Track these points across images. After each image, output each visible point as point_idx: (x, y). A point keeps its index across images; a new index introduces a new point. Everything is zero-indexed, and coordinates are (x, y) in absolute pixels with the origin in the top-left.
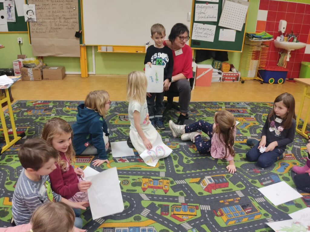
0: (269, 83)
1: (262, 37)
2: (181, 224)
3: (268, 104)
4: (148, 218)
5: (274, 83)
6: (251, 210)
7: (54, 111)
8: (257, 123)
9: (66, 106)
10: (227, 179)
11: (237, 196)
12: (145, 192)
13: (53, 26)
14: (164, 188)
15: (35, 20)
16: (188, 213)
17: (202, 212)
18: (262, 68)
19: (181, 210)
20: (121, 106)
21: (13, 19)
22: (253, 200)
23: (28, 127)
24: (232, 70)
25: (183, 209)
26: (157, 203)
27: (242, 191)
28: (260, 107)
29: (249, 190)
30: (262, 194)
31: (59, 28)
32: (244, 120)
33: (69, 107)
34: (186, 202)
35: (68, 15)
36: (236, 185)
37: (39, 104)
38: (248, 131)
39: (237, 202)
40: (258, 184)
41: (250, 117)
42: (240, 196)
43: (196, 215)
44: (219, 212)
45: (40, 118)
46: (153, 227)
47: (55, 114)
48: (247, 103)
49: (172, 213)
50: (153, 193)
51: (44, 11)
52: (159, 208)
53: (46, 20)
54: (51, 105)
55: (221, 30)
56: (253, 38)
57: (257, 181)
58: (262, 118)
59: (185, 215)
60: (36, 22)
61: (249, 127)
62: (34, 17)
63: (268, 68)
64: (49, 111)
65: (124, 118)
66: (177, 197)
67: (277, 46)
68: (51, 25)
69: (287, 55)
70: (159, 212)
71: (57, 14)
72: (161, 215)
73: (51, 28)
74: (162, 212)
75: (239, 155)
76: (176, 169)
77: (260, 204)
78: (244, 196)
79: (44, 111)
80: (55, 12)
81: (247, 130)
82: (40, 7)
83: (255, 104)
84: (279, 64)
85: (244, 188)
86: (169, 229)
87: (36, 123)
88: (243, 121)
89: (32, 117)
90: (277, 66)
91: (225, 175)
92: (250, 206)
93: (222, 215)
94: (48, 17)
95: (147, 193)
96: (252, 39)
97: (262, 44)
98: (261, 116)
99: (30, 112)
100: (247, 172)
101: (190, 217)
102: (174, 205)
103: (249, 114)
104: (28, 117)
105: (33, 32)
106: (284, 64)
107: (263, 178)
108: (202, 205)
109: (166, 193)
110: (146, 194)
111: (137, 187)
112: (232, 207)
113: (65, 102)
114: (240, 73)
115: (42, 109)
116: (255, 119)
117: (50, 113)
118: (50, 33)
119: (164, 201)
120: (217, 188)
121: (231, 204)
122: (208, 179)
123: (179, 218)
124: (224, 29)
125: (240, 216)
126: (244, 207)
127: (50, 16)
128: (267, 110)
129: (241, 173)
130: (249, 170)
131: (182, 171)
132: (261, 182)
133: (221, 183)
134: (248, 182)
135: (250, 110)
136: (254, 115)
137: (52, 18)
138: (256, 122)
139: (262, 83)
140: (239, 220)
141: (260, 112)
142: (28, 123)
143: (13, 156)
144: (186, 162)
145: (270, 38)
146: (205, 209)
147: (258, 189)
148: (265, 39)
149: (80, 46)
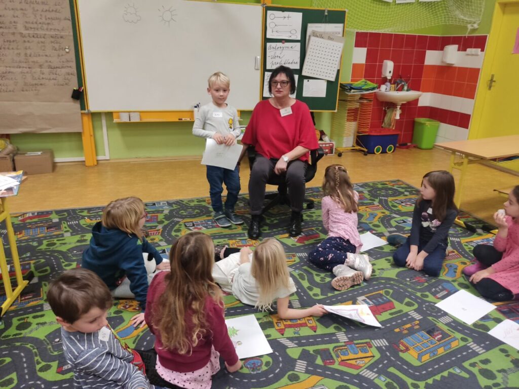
0: (374, 153)
1: (363, 88)
2: (361, 373)
3: (387, 183)
4: (309, 374)
5: (381, 153)
6: (441, 336)
7: (65, 228)
8: (387, 213)
9: (83, 217)
10: (388, 297)
11: (413, 319)
12: (285, 335)
14: (309, 325)
16: (361, 355)
17: (379, 349)
18: (363, 132)
19: (349, 352)
20: (179, 207)
22: (436, 321)
23: (32, 262)
24: (323, 139)
25: (352, 352)
26: (311, 349)
27: (415, 310)
28: (380, 189)
29: (425, 309)
30: (443, 311)
31: (41, 84)
32: (368, 209)
33: (89, 217)
34: (351, 340)
35: (55, 61)
36: (404, 303)
37: (30, 218)
38: (381, 224)
39: (417, 327)
40: (431, 298)
41: (374, 204)
42: (417, 319)
43: (374, 356)
44: (401, 345)
45: (45, 242)
46: (323, 385)
47: (71, 233)
48: (360, 185)
49: (340, 360)
50: (296, 335)
51: (7, 52)
52: (317, 356)
53: (12, 70)
54: (55, 219)
55: (305, 81)
56: (351, 90)
57: (427, 293)
58: (390, 204)
59: (358, 358)
61: (379, 218)
63: (371, 132)
64: (56, 229)
65: (194, 225)
66: (333, 334)
67: (381, 99)
68: (25, 78)
69: (396, 111)
70: (319, 361)
71: (35, 59)
72: (325, 365)
73: (26, 84)
74: (323, 360)
75: (387, 260)
76: (311, 293)
77: (448, 324)
78: (421, 317)
79: (47, 229)
80: (30, 56)
81: (378, 224)
83: (371, 185)
84: (385, 124)
85: (416, 306)
86: (348, 383)
87: (43, 253)
88: (366, 210)
89: (31, 243)
90: (382, 127)
91: (382, 292)
92: (438, 331)
93: (407, 349)
94: (16, 65)
95: (289, 336)
96: (350, 92)
97: (361, 98)
98: (386, 201)
99: (20, 234)
100: (408, 283)
101: (366, 360)
102: (335, 347)
103: (371, 200)
104: (23, 244)
106: (392, 124)
107: (434, 289)
108: (374, 340)
109: (315, 332)
110: (288, 338)
111: (268, 329)
112: (414, 335)
113: (77, 210)
114: (334, 143)
115: (42, 226)
116: (380, 206)
117: (61, 232)
118: (23, 92)
119: (318, 343)
120: (382, 312)
121: (411, 332)
122: (363, 300)
123: (351, 364)
124: (310, 80)
125: (432, 346)
126: (430, 332)
127: (20, 62)
128: (390, 192)
129: (401, 285)
130: (410, 280)
131: (322, 295)
132: (434, 294)
133: (383, 304)
134: (417, 297)
135: (369, 195)
136: (377, 200)
137: (24, 65)
138: (384, 211)
139: (365, 155)
140: (433, 352)
141: (383, 196)
142: (28, 254)
143: (28, 317)
144: (320, 281)
145: (374, 89)
146: (382, 345)
147: (436, 305)
148: (368, 90)
149: (82, 114)
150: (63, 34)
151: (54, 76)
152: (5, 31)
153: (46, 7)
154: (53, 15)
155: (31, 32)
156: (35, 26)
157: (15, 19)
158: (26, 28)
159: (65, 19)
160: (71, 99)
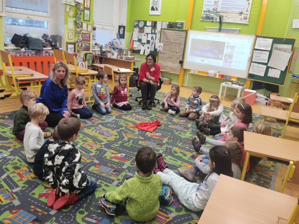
13: (170, 56)
15: (162, 51)
21: (153, 50)
31: (172, 57)
35: (178, 51)
51: (167, 47)
53: (167, 52)
55: (270, 69)
60: (162, 52)
62: (162, 50)
71: (173, 50)
73: (169, 57)
80: (172, 48)
82: (165, 45)
94: (168, 51)
105: (159, 57)
118: (168, 59)
124: (273, 69)
127: (169, 50)
137: (170, 51)
149: (181, 69)
150: (182, 42)
151: (176, 55)
152: (168, 41)
153: (179, 34)
154: (181, 37)
155: (174, 41)
156: (175, 40)
157: (171, 38)
158: (173, 40)
159: (184, 38)
160: (179, 63)
